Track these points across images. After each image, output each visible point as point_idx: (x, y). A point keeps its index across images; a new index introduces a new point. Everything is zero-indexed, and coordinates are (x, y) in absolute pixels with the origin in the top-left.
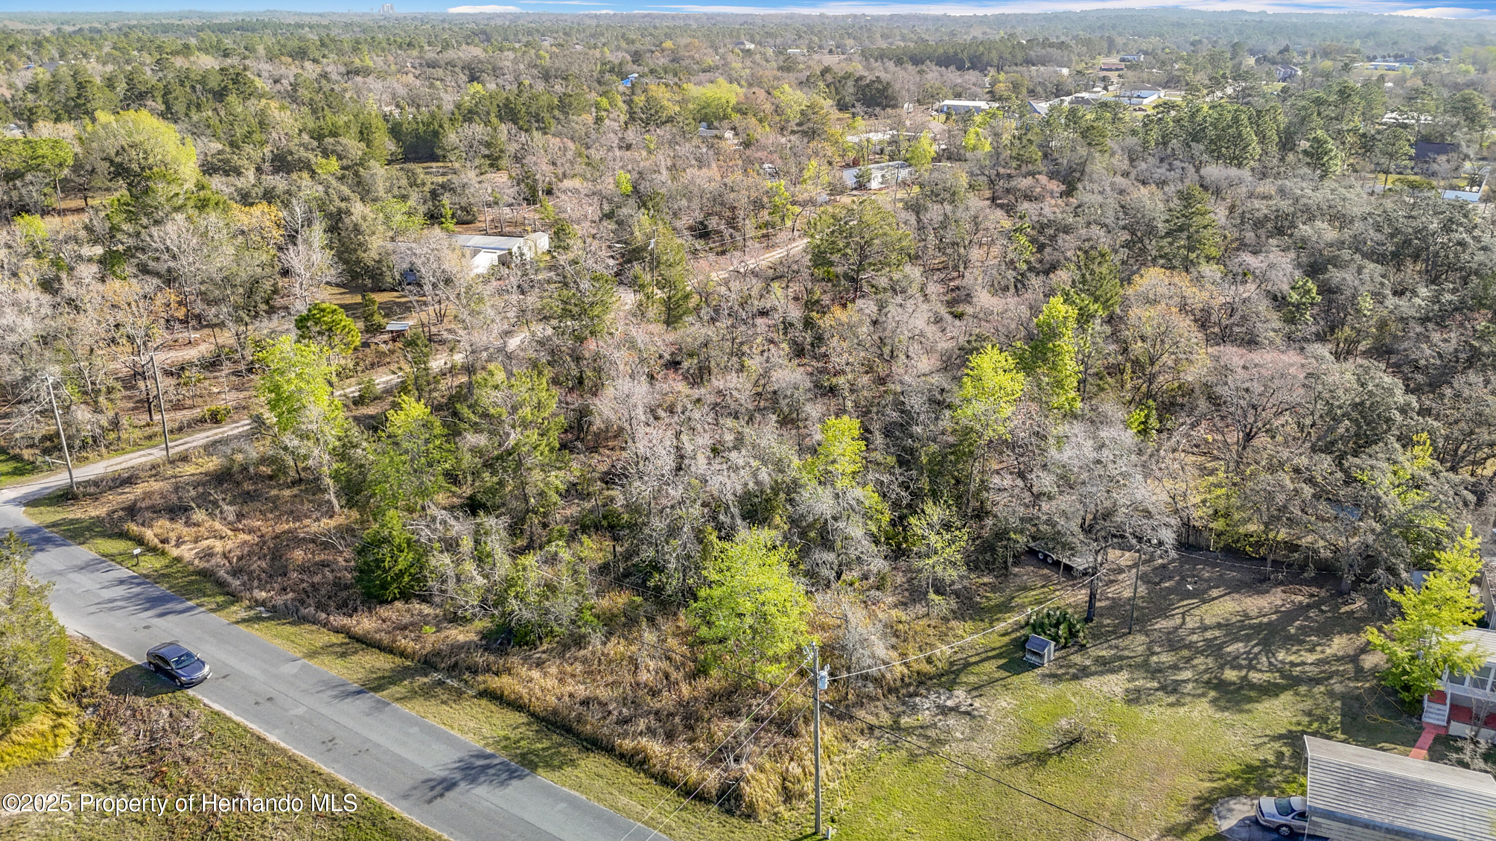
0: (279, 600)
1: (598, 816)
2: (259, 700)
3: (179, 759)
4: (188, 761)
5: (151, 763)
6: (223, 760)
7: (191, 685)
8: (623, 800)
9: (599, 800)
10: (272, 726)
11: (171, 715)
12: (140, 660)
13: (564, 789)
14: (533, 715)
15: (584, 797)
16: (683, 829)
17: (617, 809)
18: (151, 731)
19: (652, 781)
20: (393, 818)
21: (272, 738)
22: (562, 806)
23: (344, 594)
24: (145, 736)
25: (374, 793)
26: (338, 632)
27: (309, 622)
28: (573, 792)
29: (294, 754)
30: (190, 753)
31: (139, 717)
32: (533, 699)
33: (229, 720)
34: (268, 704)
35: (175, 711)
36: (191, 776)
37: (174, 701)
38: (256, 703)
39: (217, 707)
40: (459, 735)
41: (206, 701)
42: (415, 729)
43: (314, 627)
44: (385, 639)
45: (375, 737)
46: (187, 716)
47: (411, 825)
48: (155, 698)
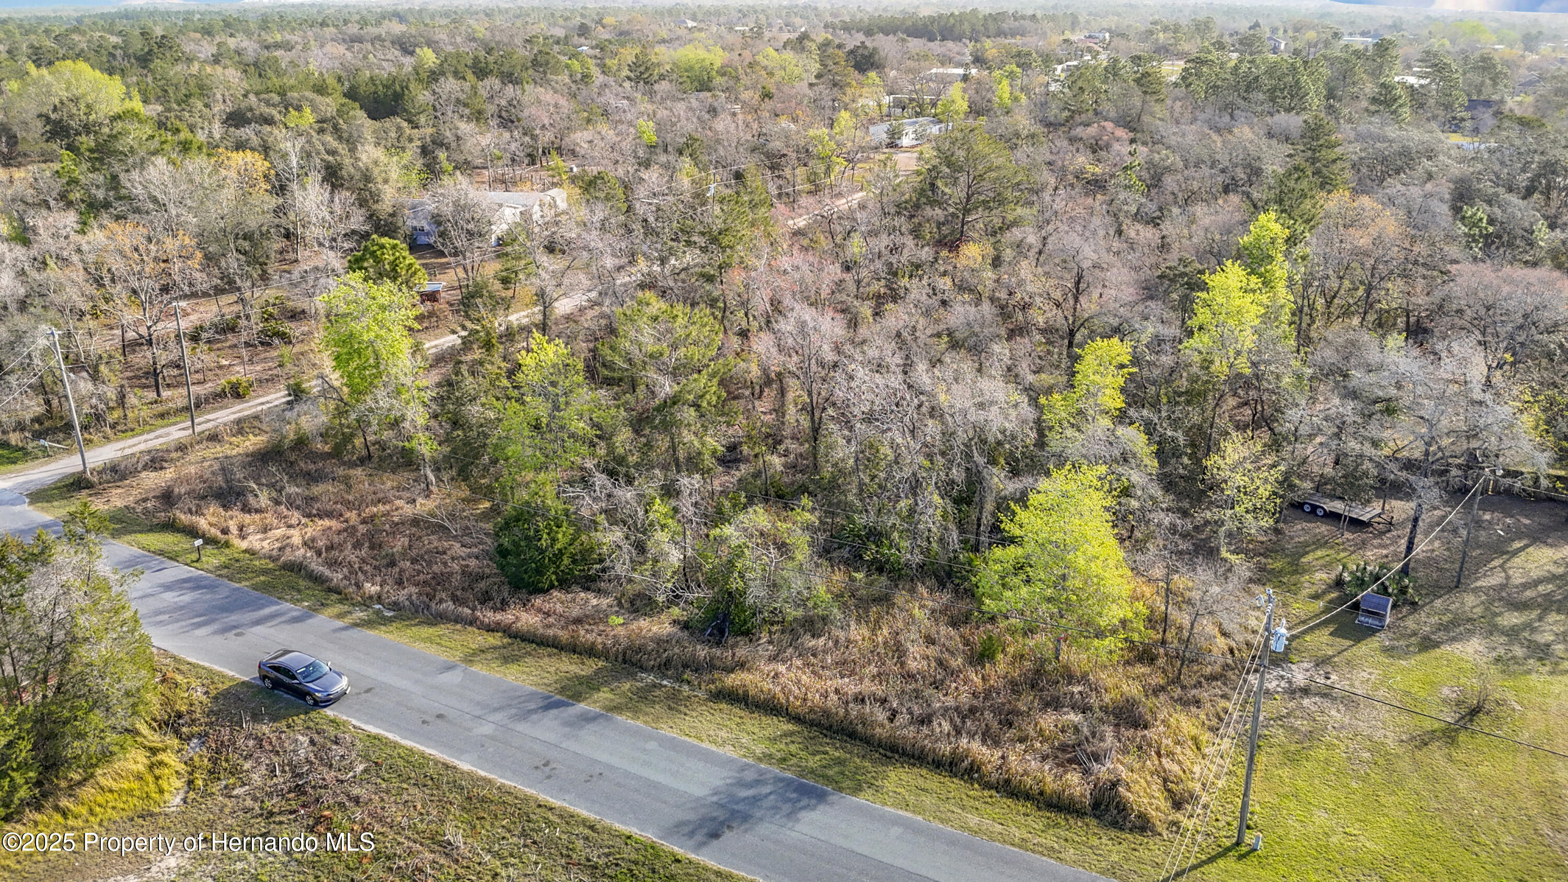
0: (402, 596)
1: (952, 842)
2: (427, 718)
3: (342, 798)
4: (357, 800)
5: (304, 806)
6: (405, 797)
7: (328, 702)
8: (973, 820)
9: (942, 821)
10: (460, 752)
11: (312, 742)
12: (249, 675)
13: (887, 808)
14: (797, 719)
15: (920, 818)
16: (1072, 851)
17: (970, 829)
18: (290, 764)
19: (993, 792)
20: (678, 861)
21: (465, 766)
22: (896, 831)
23: (482, 585)
24: (283, 771)
25: (636, 831)
26: (493, 631)
27: (449, 620)
28: (900, 812)
29: (504, 785)
30: (356, 791)
31: (268, 747)
32: (791, 699)
33: (396, 745)
34: (439, 721)
35: (316, 738)
36: (368, 820)
37: (312, 724)
38: (424, 722)
39: (373, 729)
40: (714, 748)
41: (354, 722)
42: (652, 745)
43: (459, 626)
44: (564, 635)
45: (604, 757)
46: (337, 743)
47: (706, 869)
48: (284, 723)
